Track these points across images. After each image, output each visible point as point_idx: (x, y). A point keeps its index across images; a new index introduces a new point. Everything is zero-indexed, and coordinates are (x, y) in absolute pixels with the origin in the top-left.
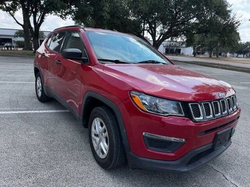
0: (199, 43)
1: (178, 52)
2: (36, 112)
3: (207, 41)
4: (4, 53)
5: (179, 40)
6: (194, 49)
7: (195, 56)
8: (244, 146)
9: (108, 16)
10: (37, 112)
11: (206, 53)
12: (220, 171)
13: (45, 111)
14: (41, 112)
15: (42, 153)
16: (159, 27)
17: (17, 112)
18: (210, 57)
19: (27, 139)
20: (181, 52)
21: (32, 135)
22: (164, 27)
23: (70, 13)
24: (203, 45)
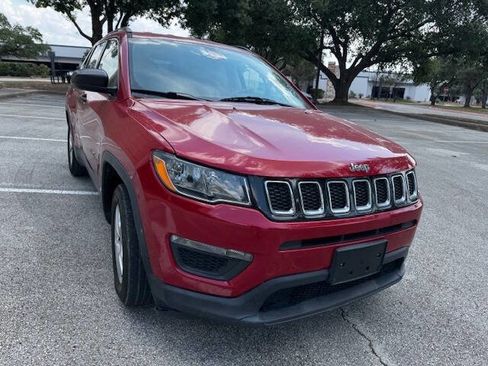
0: (443, 76)
1: (398, 95)
2: (55, 192)
3: (460, 73)
4: (55, 89)
5: (398, 68)
6: (432, 90)
7: (433, 104)
8: (450, 289)
9: (249, 20)
10: (58, 192)
11: (462, 100)
12: (368, 335)
13: (72, 192)
14: (64, 192)
15: (26, 265)
16: (356, 41)
17: (21, 191)
18: (467, 106)
19: (11, 238)
20: (405, 95)
21: (26, 232)
22: (365, 43)
23: (177, 14)
24: (453, 81)
